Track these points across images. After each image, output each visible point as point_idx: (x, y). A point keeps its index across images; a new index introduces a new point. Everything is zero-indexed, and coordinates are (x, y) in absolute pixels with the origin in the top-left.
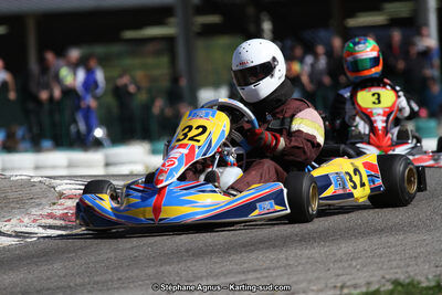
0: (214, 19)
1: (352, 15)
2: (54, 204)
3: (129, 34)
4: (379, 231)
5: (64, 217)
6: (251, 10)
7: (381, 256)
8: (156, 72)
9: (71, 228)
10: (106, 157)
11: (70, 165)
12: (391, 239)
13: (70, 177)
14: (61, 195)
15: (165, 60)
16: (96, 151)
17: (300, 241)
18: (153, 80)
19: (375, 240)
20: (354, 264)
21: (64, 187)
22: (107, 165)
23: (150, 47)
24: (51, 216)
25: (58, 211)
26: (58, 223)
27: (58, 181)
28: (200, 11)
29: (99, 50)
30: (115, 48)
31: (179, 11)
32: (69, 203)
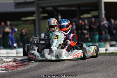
0: (46, 15)
2: (2, 64)
3: (23, 19)
4: (88, 73)
5: (5, 67)
6: (55, 13)
8: (30, 29)
9: (8, 70)
11: (7, 53)
12: (92, 75)
13: (7, 57)
14: (4, 62)
15: (33, 26)
16: (14, 50)
18: (29, 31)
19: (87, 75)
21: (5, 59)
23: (29, 22)
24: (1, 67)
25: (3, 66)
26: (3, 69)
27: (3, 58)
28: (42, 13)
29: (15, 23)
30: (19, 22)
31: (36, 13)
32: (6, 64)
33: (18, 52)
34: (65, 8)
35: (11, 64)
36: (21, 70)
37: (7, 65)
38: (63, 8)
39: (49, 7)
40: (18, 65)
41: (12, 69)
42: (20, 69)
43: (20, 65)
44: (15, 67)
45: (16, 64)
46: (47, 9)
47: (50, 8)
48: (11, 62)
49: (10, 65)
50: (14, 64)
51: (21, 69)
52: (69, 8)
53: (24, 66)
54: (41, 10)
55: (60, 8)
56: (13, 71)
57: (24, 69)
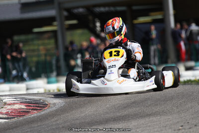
0: (74, 22)
1: (136, 18)
2: (2, 108)
3: (36, 30)
4: (149, 115)
5: (7, 113)
6: (90, 18)
7: (149, 126)
8: (49, 47)
9: (12, 118)
10: (27, 85)
11: (10, 90)
12: (154, 119)
13: (9, 95)
14: (5, 104)
15: (52, 41)
16: (22, 83)
17: (114, 121)
18: (47, 50)
19: (147, 119)
20: (138, 130)
22: (27, 89)
23: (46, 36)
24: (1, 113)
25: (4, 111)
26: (4, 116)
27: (4, 97)
28: (68, 18)
29: (23, 37)
30: (30, 36)
31: (58, 19)
32: (9, 107)
33: (29, 87)
34: (107, 9)
35: (17, 107)
36: (34, 117)
37: (9, 109)
38: (102, 9)
39: (78, 7)
40: (29, 109)
41: (20, 116)
42: (32, 116)
43: (33, 108)
44: (24, 112)
45: (26, 107)
46: (76, 11)
47: (81, 10)
48: (17, 103)
49: (15, 109)
50: (23, 106)
51: (35, 114)
52: (112, 9)
53: (40, 110)
54: (65, 13)
55: (97, 10)
56: (21, 118)
57: (39, 114)
